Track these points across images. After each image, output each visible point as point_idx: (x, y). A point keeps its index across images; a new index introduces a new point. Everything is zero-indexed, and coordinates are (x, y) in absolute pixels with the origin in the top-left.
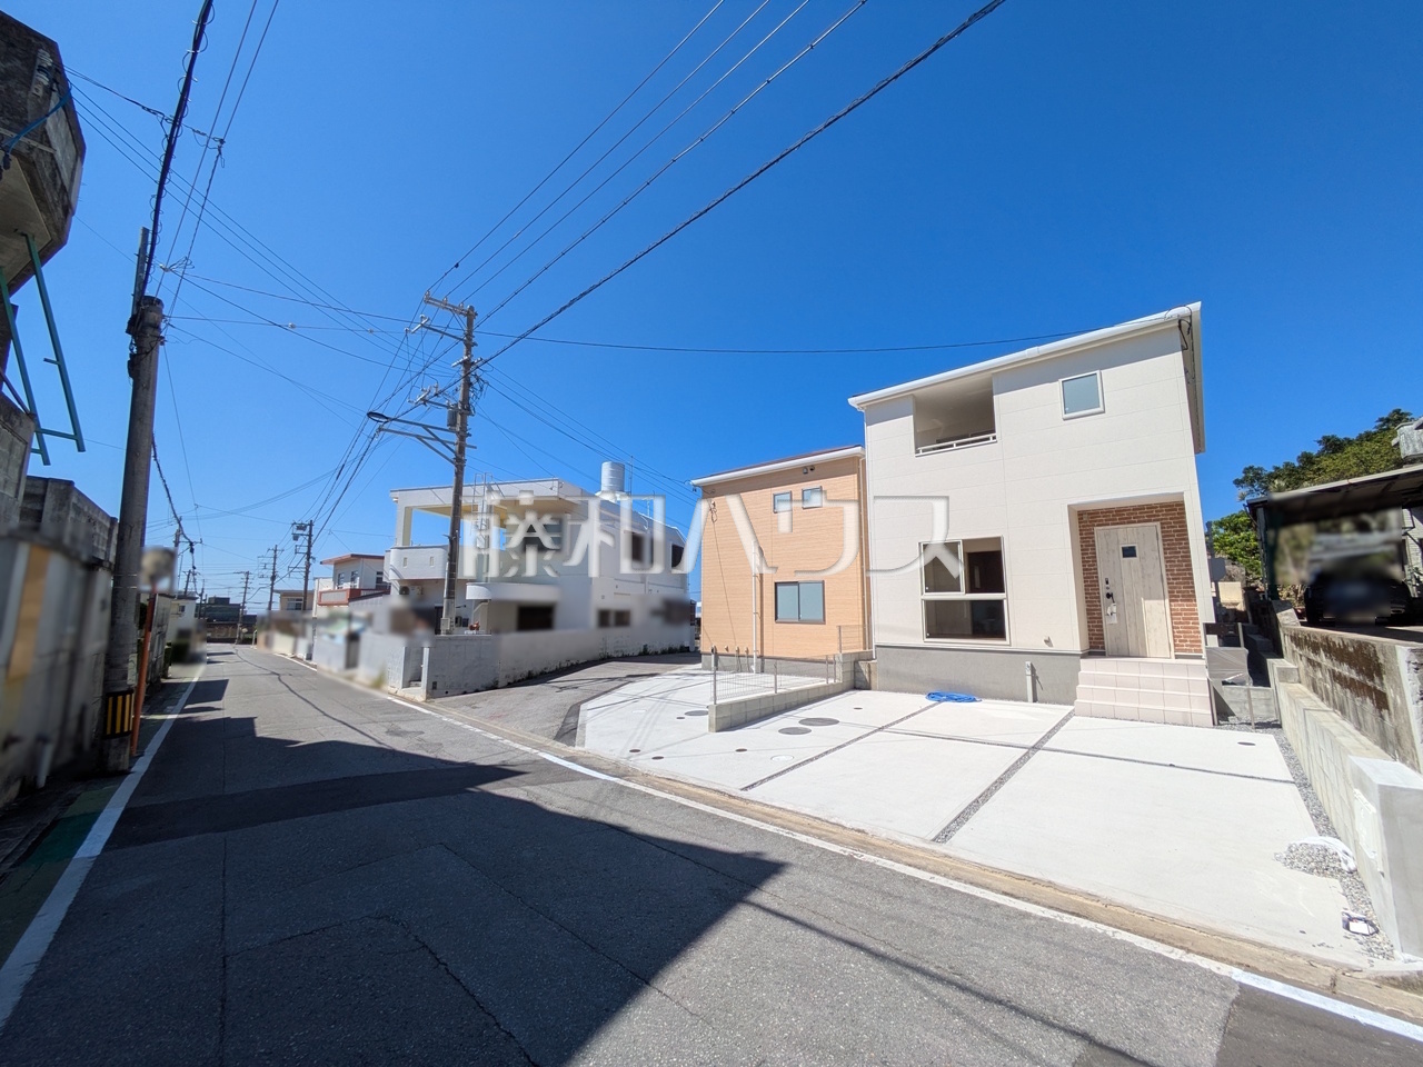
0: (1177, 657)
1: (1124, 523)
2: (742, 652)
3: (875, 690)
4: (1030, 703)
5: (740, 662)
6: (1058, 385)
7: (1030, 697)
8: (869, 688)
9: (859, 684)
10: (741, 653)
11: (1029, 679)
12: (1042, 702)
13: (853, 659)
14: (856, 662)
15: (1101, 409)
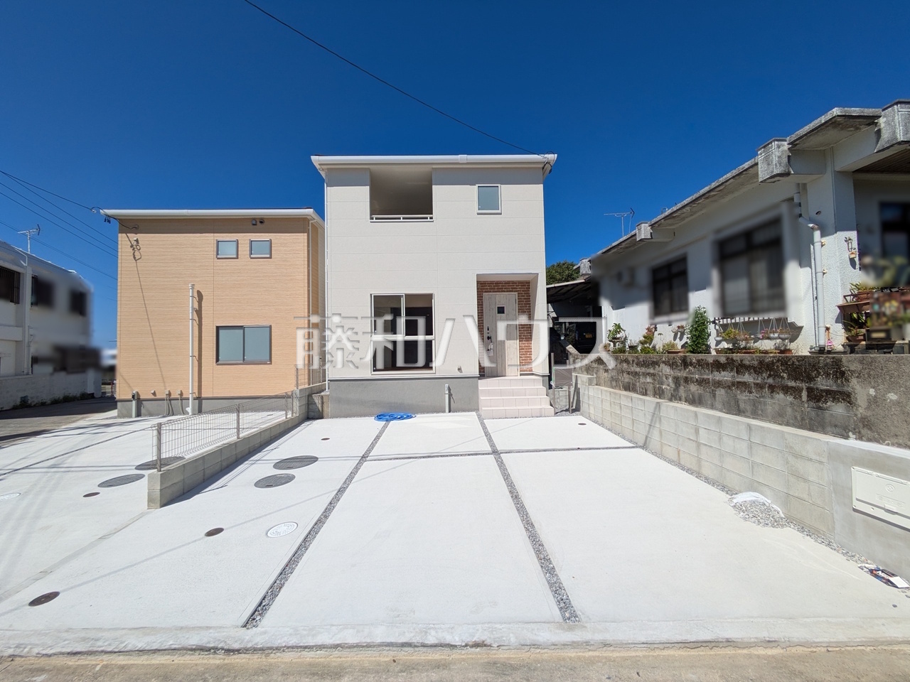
0: (521, 375)
1: (499, 292)
2: (175, 395)
3: (328, 418)
4: (447, 414)
5: (171, 405)
6: (476, 187)
7: (447, 410)
8: (321, 417)
9: (312, 414)
10: (172, 397)
11: (447, 396)
12: (455, 411)
13: (307, 394)
14: (310, 396)
15: (499, 211)
